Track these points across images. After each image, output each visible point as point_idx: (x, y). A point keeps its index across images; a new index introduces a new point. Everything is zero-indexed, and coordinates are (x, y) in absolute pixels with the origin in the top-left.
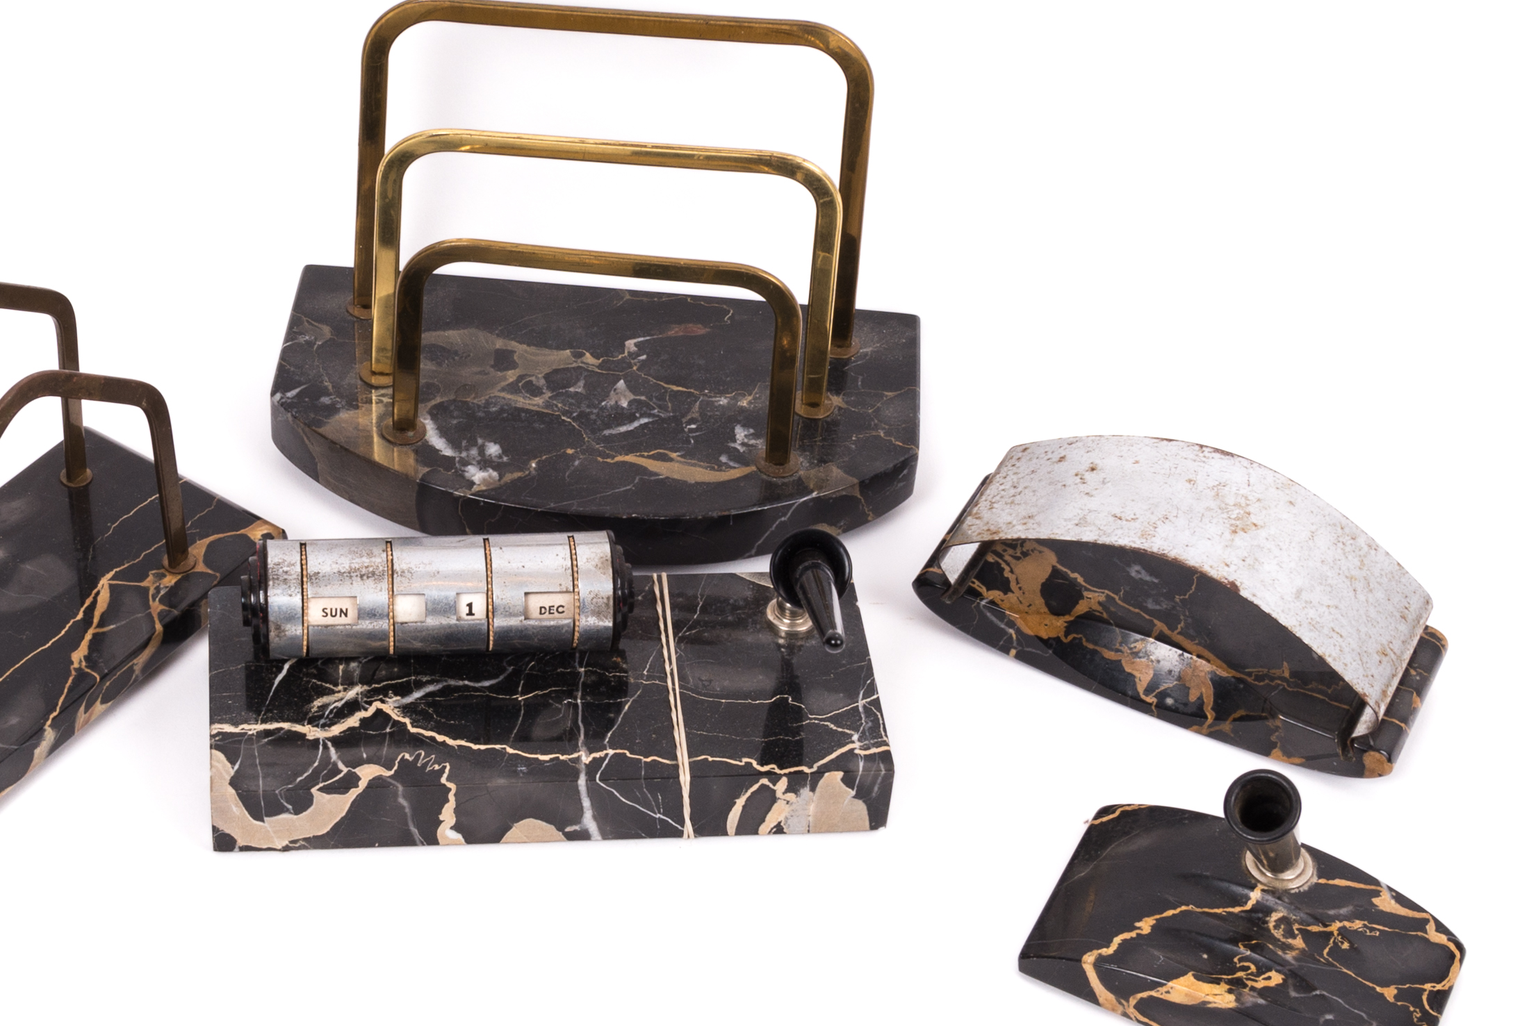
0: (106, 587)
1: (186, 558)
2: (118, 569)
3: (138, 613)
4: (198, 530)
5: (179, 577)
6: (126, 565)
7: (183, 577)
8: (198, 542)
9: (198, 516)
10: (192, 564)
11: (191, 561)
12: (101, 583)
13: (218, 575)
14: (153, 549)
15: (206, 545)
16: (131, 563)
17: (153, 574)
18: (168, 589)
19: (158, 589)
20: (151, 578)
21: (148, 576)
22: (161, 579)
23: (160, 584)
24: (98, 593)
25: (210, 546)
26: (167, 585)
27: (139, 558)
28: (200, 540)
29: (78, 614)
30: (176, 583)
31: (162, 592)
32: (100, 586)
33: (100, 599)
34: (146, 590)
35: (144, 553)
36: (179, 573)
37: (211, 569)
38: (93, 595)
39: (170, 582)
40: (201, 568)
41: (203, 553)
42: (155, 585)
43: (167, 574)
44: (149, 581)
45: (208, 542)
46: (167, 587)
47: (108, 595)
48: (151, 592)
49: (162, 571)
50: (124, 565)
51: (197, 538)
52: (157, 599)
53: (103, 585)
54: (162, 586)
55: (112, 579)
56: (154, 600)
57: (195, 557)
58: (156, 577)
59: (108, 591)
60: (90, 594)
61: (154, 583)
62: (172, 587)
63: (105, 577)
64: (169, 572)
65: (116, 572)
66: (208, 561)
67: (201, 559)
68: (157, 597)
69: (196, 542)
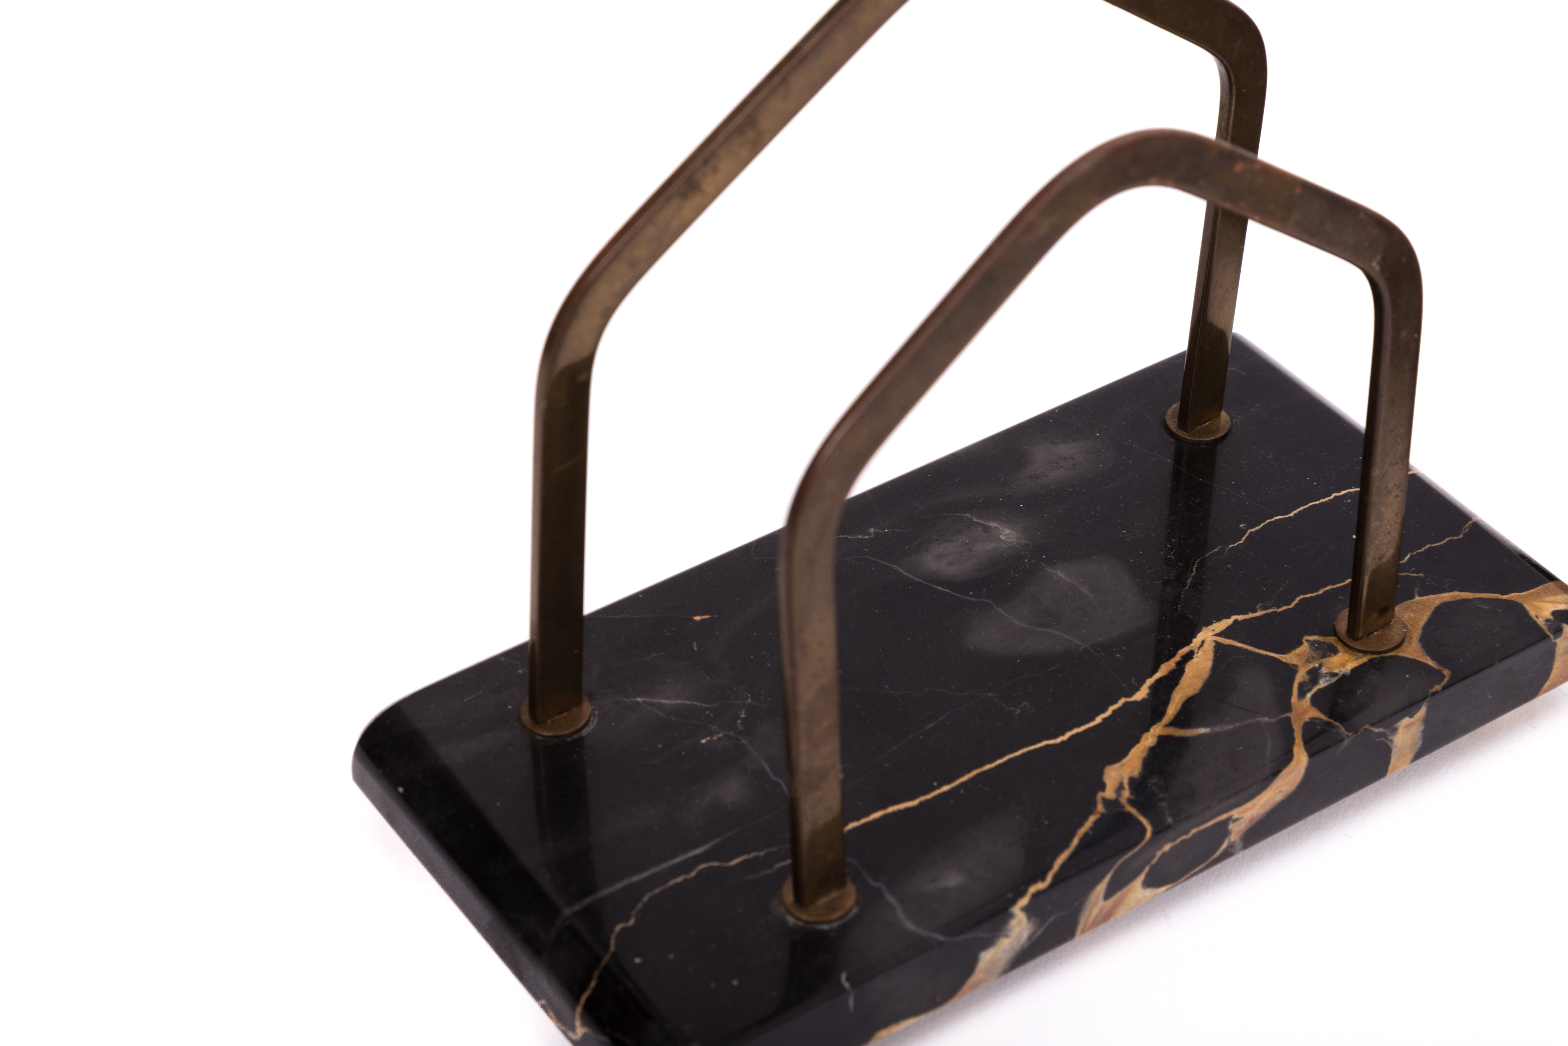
0: (1209, 647)
1: (1387, 625)
2: (1240, 618)
3: (1264, 715)
4: (1421, 575)
5: (1365, 659)
6: (1259, 613)
7: (1371, 660)
8: (1417, 598)
9: (1428, 546)
10: (1397, 639)
11: (1395, 634)
12: (1200, 637)
13: (1446, 672)
14: (1321, 592)
15: (1432, 609)
16: (1270, 611)
17: (1312, 643)
18: (1334, 680)
19: (1314, 675)
20: (1304, 648)
21: (1300, 643)
22: (1324, 656)
23: (1321, 666)
24: (1189, 656)
25: (1440, 611)
26: (1336, 671)
27: (1289, 604)
28: (1421, 595)
29: (1137, 689)
30: (1354, 670)
31: (1322, 684)
32: (1196, 642)
33: (1189, 668)
34: (1291, 670)
35: (1302, 597)
36: (1365, 652)
37: (1434, 658)
38: (1177, 658)
39: (1343, 665)
40: (1413, 651)
41: (1422, 623)
42: (1311, 666)
43: (1340, 647)
44: (1298, 655)
45: (1438, 603)
46: (1334, 675)
47: (1209, 664)
48: (1300, 677)
49: (1332, 640)
50: (1255, 611)
51: (1416, 590)
52: (1309, 695)
53: (1203, 642)
54: (1324, 670)
55: (1223, 634)
56: (1302, 695)
57: (1405, 627)
58: (1317, 649)
59: (1211, 655)
60: (1172, 655)
61: (1308, 661)
62: (1344, 676)
63: (1211, 627)
64: (1345, 645)
65: (1236, 621)
66: (1428, 641)
67: (1416, 634)
68: (1310, 690)
69: (1413, 598)
